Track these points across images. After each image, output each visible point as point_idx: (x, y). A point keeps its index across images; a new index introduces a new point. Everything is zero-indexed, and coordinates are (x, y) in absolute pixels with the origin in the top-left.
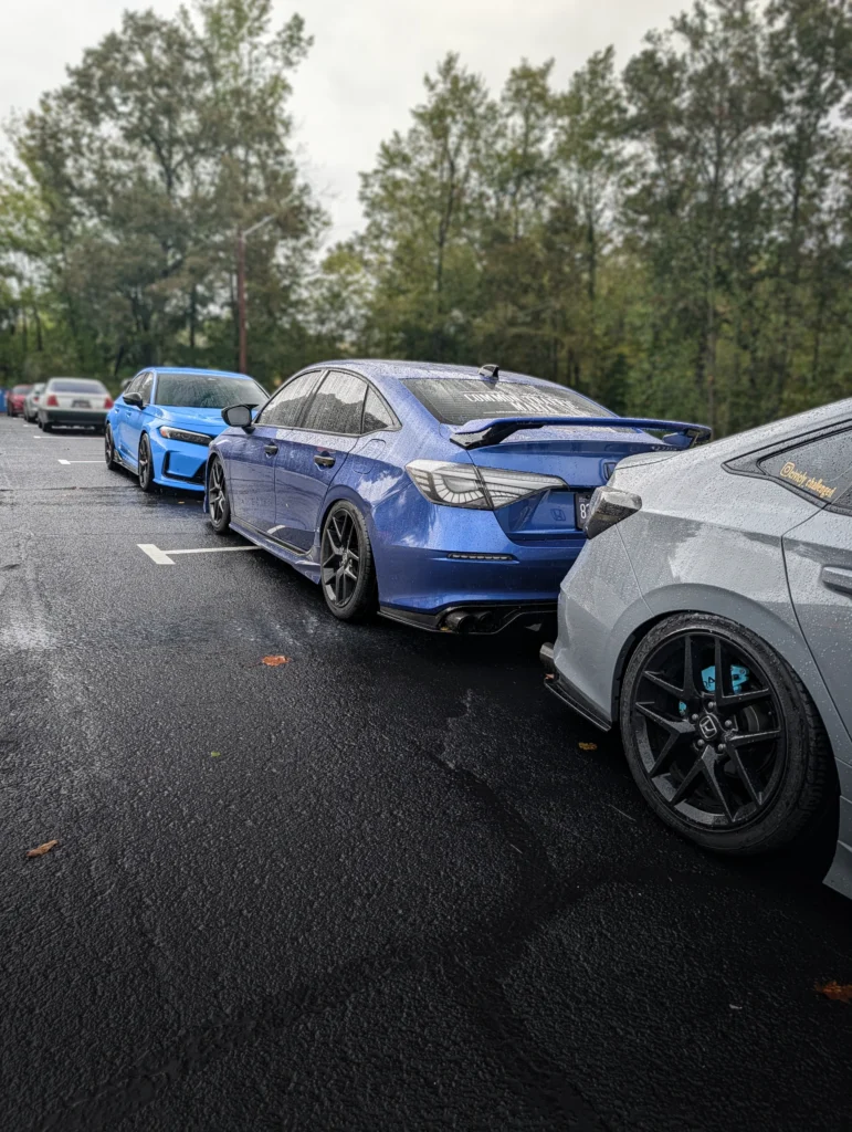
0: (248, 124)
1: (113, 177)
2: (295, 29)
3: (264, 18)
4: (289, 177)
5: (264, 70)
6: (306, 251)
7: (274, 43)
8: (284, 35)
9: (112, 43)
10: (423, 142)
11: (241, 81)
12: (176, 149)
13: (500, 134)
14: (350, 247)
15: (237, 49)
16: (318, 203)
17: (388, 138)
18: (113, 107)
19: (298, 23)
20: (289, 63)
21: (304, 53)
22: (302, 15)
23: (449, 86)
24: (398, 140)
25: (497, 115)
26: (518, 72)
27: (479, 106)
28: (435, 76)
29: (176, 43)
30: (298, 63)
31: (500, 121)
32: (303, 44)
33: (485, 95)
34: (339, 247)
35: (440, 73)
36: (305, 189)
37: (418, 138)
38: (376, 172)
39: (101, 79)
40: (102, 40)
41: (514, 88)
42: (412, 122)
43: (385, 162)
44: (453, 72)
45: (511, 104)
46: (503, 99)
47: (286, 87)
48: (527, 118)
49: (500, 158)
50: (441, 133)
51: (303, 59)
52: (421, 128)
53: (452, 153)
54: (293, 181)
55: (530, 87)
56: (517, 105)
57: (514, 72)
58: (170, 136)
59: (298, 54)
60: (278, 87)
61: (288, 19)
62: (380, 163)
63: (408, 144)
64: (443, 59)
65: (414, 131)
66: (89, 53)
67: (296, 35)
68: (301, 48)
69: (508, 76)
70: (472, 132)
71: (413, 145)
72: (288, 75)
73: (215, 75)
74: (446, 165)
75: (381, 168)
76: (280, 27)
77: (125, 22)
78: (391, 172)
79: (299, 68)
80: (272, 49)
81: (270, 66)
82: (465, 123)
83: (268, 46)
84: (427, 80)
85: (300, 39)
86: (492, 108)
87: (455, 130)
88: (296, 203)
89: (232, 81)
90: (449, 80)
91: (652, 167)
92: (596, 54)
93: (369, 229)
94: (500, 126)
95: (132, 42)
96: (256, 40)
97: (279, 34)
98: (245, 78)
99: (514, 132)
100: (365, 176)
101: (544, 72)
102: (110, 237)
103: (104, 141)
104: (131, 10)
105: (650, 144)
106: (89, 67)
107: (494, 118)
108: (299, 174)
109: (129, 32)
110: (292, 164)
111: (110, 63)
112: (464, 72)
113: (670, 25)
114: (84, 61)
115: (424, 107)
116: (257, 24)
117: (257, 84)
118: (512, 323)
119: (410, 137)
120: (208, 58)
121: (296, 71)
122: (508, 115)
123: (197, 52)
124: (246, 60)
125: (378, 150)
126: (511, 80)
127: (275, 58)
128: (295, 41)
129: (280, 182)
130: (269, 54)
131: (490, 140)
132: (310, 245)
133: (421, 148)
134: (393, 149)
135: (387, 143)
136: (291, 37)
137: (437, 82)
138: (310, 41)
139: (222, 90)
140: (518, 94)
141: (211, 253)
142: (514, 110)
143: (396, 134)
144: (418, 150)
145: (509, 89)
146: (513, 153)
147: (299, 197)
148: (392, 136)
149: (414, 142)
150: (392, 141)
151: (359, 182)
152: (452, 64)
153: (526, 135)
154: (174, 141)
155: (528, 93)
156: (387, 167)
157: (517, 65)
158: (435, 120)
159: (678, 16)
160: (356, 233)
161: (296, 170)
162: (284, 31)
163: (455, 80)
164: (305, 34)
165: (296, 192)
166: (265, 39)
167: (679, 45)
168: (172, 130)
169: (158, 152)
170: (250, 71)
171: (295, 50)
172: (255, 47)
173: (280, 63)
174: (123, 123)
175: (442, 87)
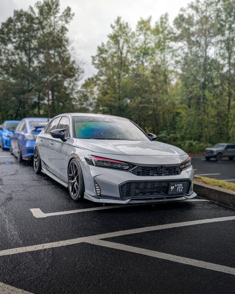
0: (54, 43)
1: (12, 62)
2: (68, 11)
3: (58, 8)
4: (68, 59)
5: (59, 25)
6: (74, 82)
7: (62, 16)
8: (65, 13)
9: (10, 20)
10: (112, 45)
11: (52, 29)
12: (31, 51)
13: (137, 41)
14: (92, 79)
15: (50, 18)
16: (79, 66)
17: (100, 45)
18: (11, 40)
19: (69, 9)
20: (67, 22)
21: (72, 19)
22: (70, 7)
23: (119, 27)
24: (103, 45)
25: (135, 36)
26: (140, 22)
27: (129, 33)
28: (114, 24)
29: (30, 19)
30: (70, 22)
31: (136, 37)
32: (71, 16)
33: (131, 29)
34: (89, 79)
35: (116, 23)
36: (74, 62)
37: (110, 44)
38: (97, 56)
39: (7, 32)
40: (7, 19)
41: (139, 27)
42: (108, 39)
43: (99, 52)
44: (120, 23)
45: (139, 32)
46: (137, 31)
47: (66, 30)
48: (145, 36)
49: (137, 49)
50: (117, 42)
51: (71, 21)
52: (111, 41)
53: (121, 49)
54: (69, 60)
55: (145, 26)
56: (141, 32)
57: (139, 22)
58: (29, 47)
59: (70, 19)
60: (64, 29)
61: (66, 8)
62: (98, 53)
63: (107, 46)
64: (116, 19)
65: (108, 42)
66: (3, 24)
67: (68, 13)
68: (70, 17)
69: (137, 24)
70: (127, 41)
71: (108, 47)
72: (67, 26)
73: (43, 28)
74: (119, 52)
75: (98, 54)
76: (63, 11)
77: (14, 13)
78: (101, 55)
79: (70, 23)
80: (61, 18)
81: (61, 23)
82: (124, 39)
83: (60, 17)
84: (112, 26)
85: (70, 14)
86: (133, 33)
87: (121, 41)
88: (71, 66)
89: (49, 29)
90: (119, 25)
91: (186, 50)
92: (162, 15)
93: (98, 73)
94: (136, 39)
95: (17, 19)
96: (56, 15)
97: (63, 13)
98: (53, 27)
99: (141, 40)
100: (93, 57)
101: (149, 21)
102: (12, 80)
103: (9, 50)
104: (16, 10)
105: (185, 42)
106: (3, 28)
107: (134, 37)
108: (71, 57)
109: (16, 17)
110: (69, 54)
111: (10, 27)
112: (123, 22)
113: (187, 6)
114: (2, 26)
115: (111, 35)
116: (55, 10)
117: (57, 29)
118: (141, 103)
119: (107, 44)
120: (40, 23)
121: (69, 25)
122: (139, 36)
123: (36, 21)
124: (53, 22)
125: (97, 49)
126: (138, 25)
127: (62, 21)
128: (68, 15)
129: (65, 61)
130: (60, 19)
131: (133, 44)
132: (76, 80)
133: (111, 47)
134: (102, 47)
135: (100, 46)
136: (67, 14)
137: (115, 26)
138: (73, 15)
139: (46, 32)
140: (141, 29)
141: (43, 85)
142: (140, 34)
143: (103, 43)
144: (110, 48)
145: (138, 27)
146: (141, 47)
147: (72, 65)
148: (101, 44)
149: (108, 45)
150: (101, 46)
151: (91, 59)
152: (119, 20)
153: (145, 42)
154: (30, 49)
155: (144, 28)
156: (100, 54)
157: (139, 20)
158: (115, 38)
159: (190, 3)
160: (94, 75)
161: (70, 56)
162: (65, 12)
163: (121, 25)
164: (71, 13)
165: (71, 63)
166: (58, 15)
167: (191, 12)
168: (30, 45)
169: (26, 53)
170: (54, 25)
171: (69, 18)
172: (55, 18)
173: (64, 22)
174: (14, 44)
175: (117, 28)
